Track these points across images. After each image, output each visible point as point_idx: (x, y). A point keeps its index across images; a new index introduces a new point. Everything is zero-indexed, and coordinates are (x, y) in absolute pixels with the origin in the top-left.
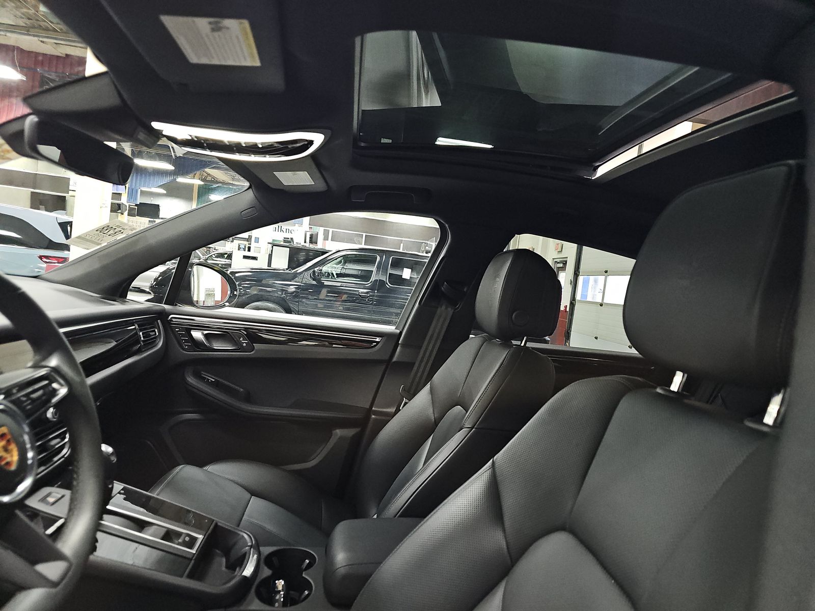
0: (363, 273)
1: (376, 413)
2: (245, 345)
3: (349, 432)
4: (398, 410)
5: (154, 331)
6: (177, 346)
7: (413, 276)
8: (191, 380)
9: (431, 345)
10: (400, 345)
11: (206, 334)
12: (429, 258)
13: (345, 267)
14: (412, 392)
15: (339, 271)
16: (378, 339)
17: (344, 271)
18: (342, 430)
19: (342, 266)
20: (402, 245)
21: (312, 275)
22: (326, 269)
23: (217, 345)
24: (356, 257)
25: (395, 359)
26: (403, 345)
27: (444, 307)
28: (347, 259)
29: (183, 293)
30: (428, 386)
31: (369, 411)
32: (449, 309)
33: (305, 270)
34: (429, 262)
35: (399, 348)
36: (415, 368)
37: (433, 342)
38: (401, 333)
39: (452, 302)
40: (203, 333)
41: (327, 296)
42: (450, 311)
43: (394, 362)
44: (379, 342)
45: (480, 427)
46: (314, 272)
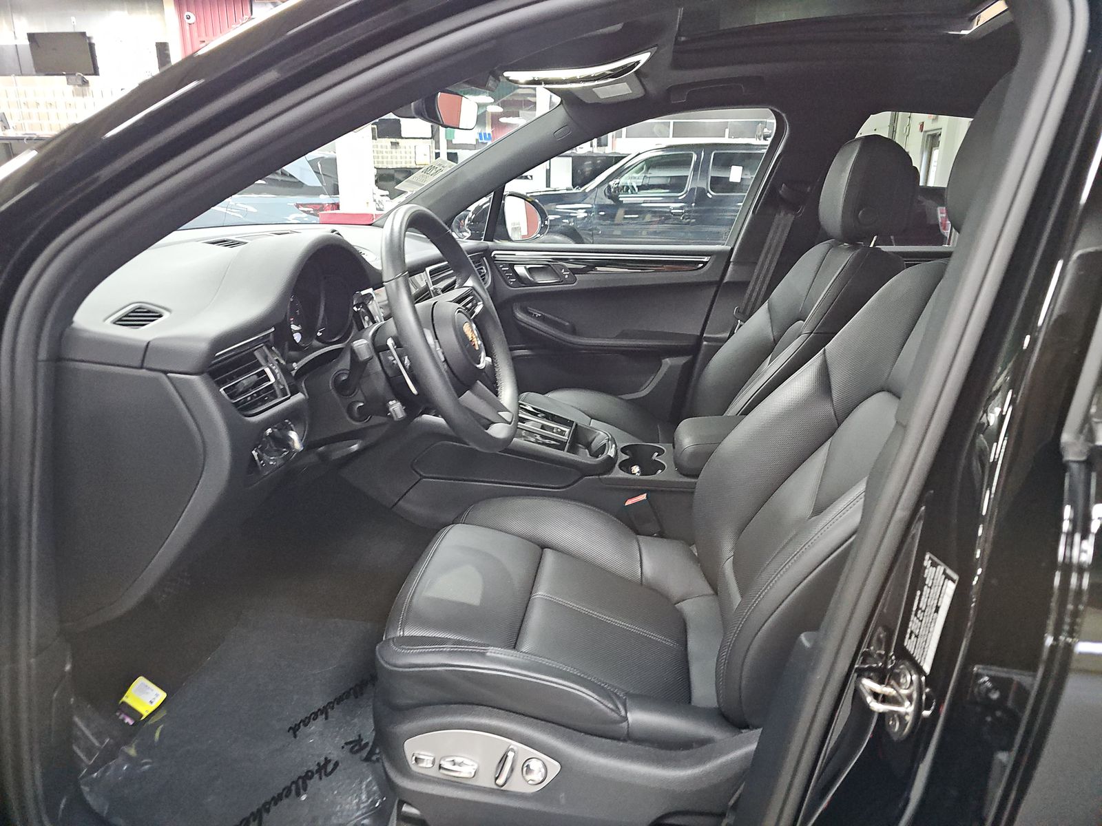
0: (674, 181)
1: (708, 339)
2: (566, 276)
3: (681, 361)
4: (732, 333)
5: (482, 269)
6: (504, 283)
7: (745, 177)
8: (520, 315)
9: (767, 261)
10: (732, 263)
11: (529, 268)
12: (767, 147)
13: (648, 175)
14: (748, 313)
15: (640, 182)
16: (706, 259)
17: (646, 182)
18: (671, 359)
19: (644, 175)
20: (727, 131)
21: (606, 191)
22: (624, 180)
23: (541, 279)
24: (662, 158)
25: (726, 279)
26: (736, 263)
27: (782, 214)
28: (652, 164)
29: (499, 229)
30: (766, 305)
31: (700, 338)
32: (790, 215)
33: (598, 186)
34: (768, 152)
35: (731, 266)
36: (750, 287)
37: (770, 256)
38: (732, 249)
39: (793, 207)
40: (525, 268)
41: (625, 218)
42: (791, 218)
43: (726, 283)
44: (707, 262)
45: (820, 331)
46: (609, 187)
